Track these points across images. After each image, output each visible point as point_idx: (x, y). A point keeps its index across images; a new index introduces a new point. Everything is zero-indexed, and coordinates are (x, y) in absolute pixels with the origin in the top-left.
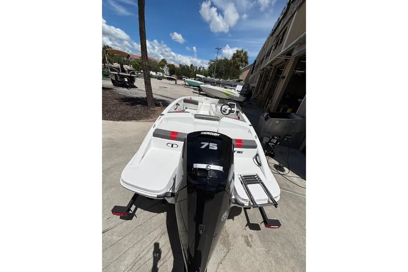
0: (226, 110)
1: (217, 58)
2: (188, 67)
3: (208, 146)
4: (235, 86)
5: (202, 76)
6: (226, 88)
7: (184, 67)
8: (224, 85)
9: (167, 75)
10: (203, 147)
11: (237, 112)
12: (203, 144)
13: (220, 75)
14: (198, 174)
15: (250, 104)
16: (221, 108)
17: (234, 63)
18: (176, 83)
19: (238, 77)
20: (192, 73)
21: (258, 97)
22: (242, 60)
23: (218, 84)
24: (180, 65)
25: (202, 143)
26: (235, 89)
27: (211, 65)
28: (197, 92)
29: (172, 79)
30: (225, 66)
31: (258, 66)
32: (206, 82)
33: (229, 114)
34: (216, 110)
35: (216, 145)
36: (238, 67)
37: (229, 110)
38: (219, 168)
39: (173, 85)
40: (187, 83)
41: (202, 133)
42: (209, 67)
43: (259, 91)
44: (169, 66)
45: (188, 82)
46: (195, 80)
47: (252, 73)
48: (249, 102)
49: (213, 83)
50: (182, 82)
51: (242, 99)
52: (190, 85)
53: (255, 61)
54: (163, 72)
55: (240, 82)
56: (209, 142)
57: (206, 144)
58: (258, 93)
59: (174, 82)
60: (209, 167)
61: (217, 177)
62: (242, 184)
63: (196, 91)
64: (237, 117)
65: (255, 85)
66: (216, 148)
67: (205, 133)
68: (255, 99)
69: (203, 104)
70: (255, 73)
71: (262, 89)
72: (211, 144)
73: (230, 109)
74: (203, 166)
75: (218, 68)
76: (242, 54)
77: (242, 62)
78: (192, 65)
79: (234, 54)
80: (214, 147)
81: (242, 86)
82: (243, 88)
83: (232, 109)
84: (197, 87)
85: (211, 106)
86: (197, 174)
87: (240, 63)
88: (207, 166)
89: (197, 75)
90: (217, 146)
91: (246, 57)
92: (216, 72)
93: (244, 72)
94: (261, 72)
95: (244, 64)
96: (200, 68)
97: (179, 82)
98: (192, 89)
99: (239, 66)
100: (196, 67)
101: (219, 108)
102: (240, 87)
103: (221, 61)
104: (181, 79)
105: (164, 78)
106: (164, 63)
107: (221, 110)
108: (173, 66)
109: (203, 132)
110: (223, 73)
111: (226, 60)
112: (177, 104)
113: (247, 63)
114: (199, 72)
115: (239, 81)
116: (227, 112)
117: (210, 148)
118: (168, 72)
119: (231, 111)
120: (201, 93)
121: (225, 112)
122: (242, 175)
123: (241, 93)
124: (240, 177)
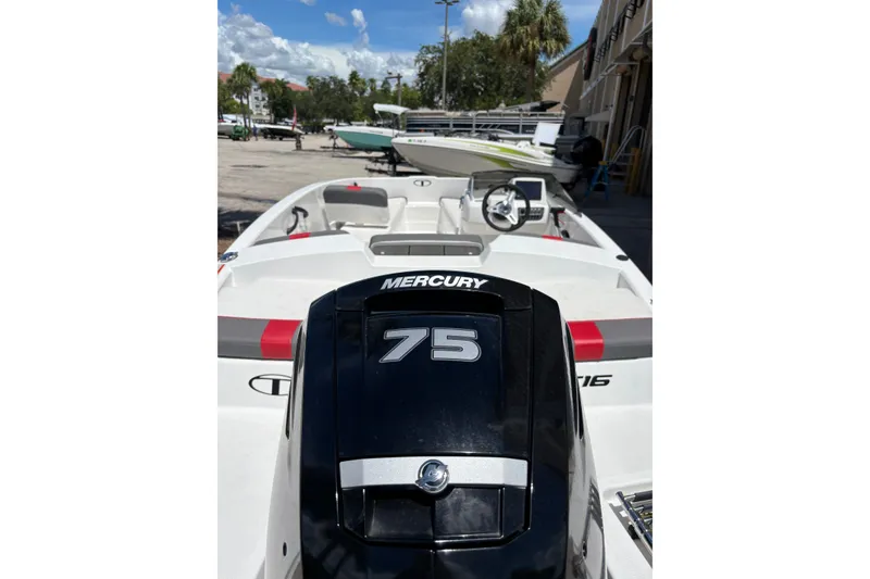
0: (507, 208)
1: (446, 36)
2: (339, 83)
3: (426, 345)
4: (531, 128)
5: (398, 110)
6: (496, 139)
7: (325, 84)
8: (488, 131)
9: (261, 122)
10: (396, 354)
11: (556, 212)
12: (397, 341)
13: (465, 96)
14: (375, 529)
15: (600, 188)
16: (485, 205)
17: (516, 45)
18: (299, 147)
19: (536, 97)
20: (356, 104)
21: (625, 159)
22: (541, 30)
23: (462, 128)
24: (310, 80)
25: (391, 334)
26: (530, 140)
27: (428, 66)
28: (385, 167)
29: (283, 135)
30: (481, 61)
31: (606, 46)
32: (413, 126)
33: (520, 223)
34: (465, 218)
35: (472, 334)
36: (530, 61)
37: (521, 211)
38: (507, 471)
39: (287, 154)
40: (341, 143)
41: (388, 284)
42: (421, 75)
43: (628, 135)
44: (267, 86)
45: (344, 135)
46: (371, 125)
47: (587, 76)
48: (595, 183)
49: (441, 128)
50: (325, 141)
51: (566, 173)
52: (356, 147)
53: (594, 32)
54: (244, 111)
55: (548, 111)
56: (432, 325)
57: (413, 337)
58: (625, 142)
59: (290, 144)
60: (439, 474)
61: (498, 535)
62: (634, 536)
63: (378, 166)
64: (557, 233)
65: (609, 116)
66: (470, 352)
67: (403, 283)
68: (617, 168)
69: (411, 204)
70: (599, 75)
71: (636, 127)
72: (441, 336)
73: (522, 204)
74: (401, 470)
75: (454, 70)
76: (541, 13)
77: (543, 39)
78: (354, 76)
79: (510, 14)
80: (458, 346)
81: (557, 127)
82: (561, 132)
83: (534, 204)
84: (383, 149)
85: (443, 208)
86: (362, 527)
87: (536, 42)
88: (425, 469)
89: (378, 107)
90: (479, 341)
91: (558, 21)
92: (450, 88)
93: (558, 77)
94: (625, 64)
95: (552, 44)
96: (386, 82)
97: (311, 141)
98: (365, 162)
99: (536, 52)
100: (372, 81)
101: (475, 204)
102: (548, 131)
103: (462, 46)
104: (317, 129)
105: (253, 133)
106: (246, 79)
107: (485, 213)
108: (283, 84)
109: (394, 276)
110: (476, 91)
111: (482, 38)
112: (296, 210)
113: (562, 39)
114: (385, 96)
115: (544, 107)
116: (513, 218)
117: (438, 355)
118: (265, 112)
119: (526, 215)
120: (400, 168)
121: (500, 217)
122: (629, 494)
123: (558, 151)
124: (617, 502)
